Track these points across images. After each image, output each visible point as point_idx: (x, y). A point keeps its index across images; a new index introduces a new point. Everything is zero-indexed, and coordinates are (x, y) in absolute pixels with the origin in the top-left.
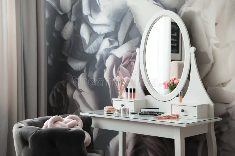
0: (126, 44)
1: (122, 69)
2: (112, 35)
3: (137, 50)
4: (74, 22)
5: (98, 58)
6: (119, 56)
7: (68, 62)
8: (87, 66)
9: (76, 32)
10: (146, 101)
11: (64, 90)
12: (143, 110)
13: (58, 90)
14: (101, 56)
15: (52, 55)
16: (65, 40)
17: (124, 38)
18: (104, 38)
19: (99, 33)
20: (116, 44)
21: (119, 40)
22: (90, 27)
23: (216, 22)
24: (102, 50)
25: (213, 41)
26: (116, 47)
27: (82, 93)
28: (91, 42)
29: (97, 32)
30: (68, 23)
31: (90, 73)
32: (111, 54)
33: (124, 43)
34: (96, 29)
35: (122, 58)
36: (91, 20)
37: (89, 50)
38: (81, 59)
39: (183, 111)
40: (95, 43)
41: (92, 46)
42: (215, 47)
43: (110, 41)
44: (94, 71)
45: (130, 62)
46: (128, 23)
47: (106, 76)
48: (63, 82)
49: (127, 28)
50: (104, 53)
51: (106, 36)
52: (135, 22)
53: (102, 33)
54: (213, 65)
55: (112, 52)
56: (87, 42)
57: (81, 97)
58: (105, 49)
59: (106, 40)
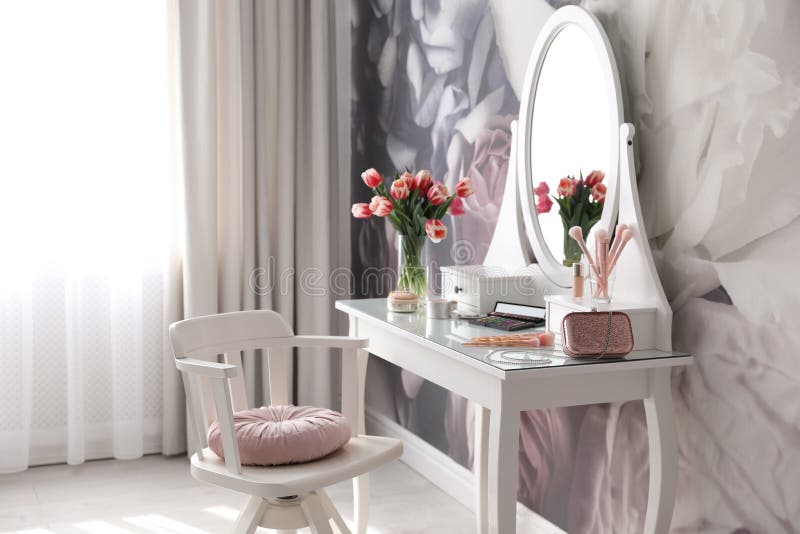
0: (482, 104)
1: (475, 176)
2: (457, 76)
4: (398, 38)
5: (435, 140)
6: (470, 139)
7: (388, 149)
8: (418, 161)
9: (401, 65)
14: (441, 136)
15: (363, 127)
16: (384, 88)
17: (478, 89)
18: (445, 85)
19: (436, 70)
21: (470, 91)
22: (423, 51)
24: (441, 121)
26: (466, 113)
28: (424, 95)
29: (433, 69)
30: (388, 40)
32: (456, 132)
33: (478, 100)
34: (432, 59)
35: (474, 143)
36: (425, 35)
37: (421, 118)
38: (409, 142)
40: (430, 99)
41: (425, 106)
43: (455, 94)
45: (488, 157)
46: (486, 45)
49: (484, 59)
50: (445, 128)
51: (451, 78)
52: (497, 43)
53: (443, 70)
55: (457, 126)
56: (418, 93)
58: (447, 117)
59: (449, 91)
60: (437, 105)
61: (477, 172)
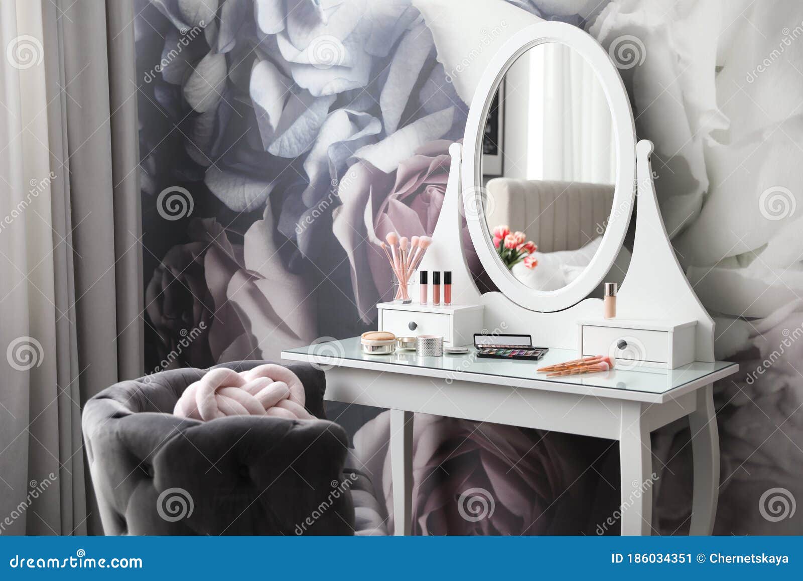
0: (409, 129)
1: (395, 208)
4: (227, 55)
5: (312, 171)
6: (385, 167)
7: (208, 185)
8: (276, 198)
9: (236, 87)
10: (485, 313)
11: (198, 273)
12: (481, 341)
13: (177, 275)
14: (324, 166)
15: (151, 161)
16: (197, 114)
17: (402, 111)
18: (332, 109)
19: (314, 92)
20: (374, 128)
21: (385, 116)
22: (282, 70)
23: (717, 62)
24: (324, 147)
25: (707, 123)
26: (376, 139)
27: (256, 282)
28: (286, 122)
29: (307, 90)
30: (207, 58)
31: (283, 217)
32: (357, 160)
33: (402, 124)
34: (302, 79)
35: (394, 173)
36: (287, 51)
37: (281, 147)
38: (254, 175)
40: (301, 125)
41: (289, 132)
42: (712, 142)
43: (352, 118)
44: (298, 213)
45: (424, 186)
46: (416, 62)
47: (341, 229)
48: (191, 247)
49: (413, 78)
50: (333, 157)
51: (340, 101)
52: (439, 59)
53: (327, 91)
54: (705, 198)
55: (359, 154)
56: (274, 121)
57: (255, 294)
58: (337, 145)
59: (341, 116)
60: (315, 134)
61: (400, 205)
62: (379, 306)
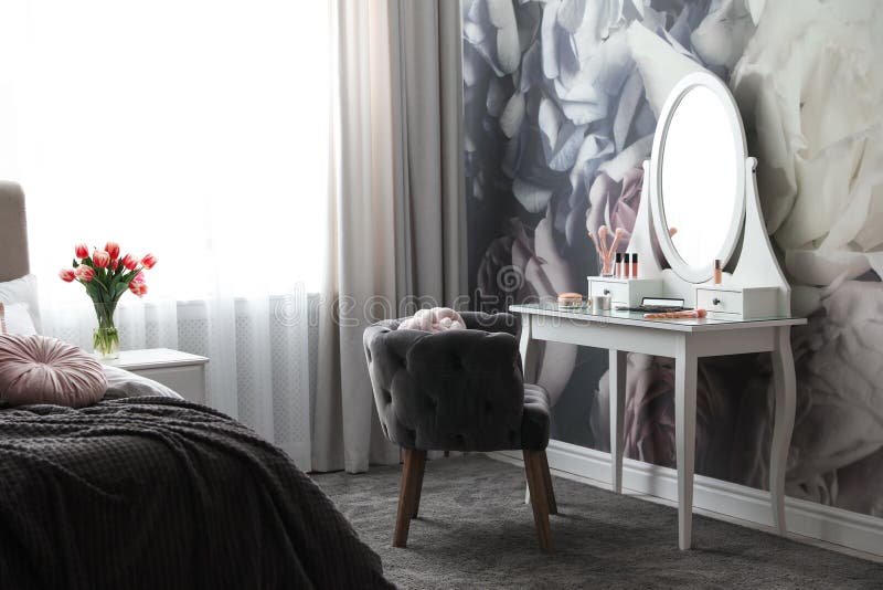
0: (630, 150)
1: (623, 210)
2: (601, 127)
3: (646, 164)
4: (526, 95)
5: (574, 181)
6: (616, 178)
7: (516, 195)
8: (554, 201)
9: (531, 118)
10: (663, 284)
11: (508, 260)
12: (647, 302)
13: (495, 260)
14: (581, 177)
15: (481, 175)
16: (509, 139)
17: (626, 136)
18: (586, 135)
19: (575, 122)
20: (610, 149)
21: (616, 139)
22: (557, 106)
23: (801, 100)
24: (581, 164)
25: (796, 144)
26: (611, 157)
27: (543, 266)
28: (560, 144)
29: (571, 121)
30: (514, 96)
31: (558, 217)
32: (601, 172)
33: (625, 147)
34: (571, 113)
35: (622, 181)
36: (561, 92)
37: (557, 163)
38: (541, 186)
39: (716, 302)
40: (568, 147)
41: (562, 152)
42: (799, 159)
43: (598, 141)
44: (566, 214)
45: (638, 192)
46: (634, 101)
47: (590, 224)
48: (504, 240)
49: (632, 111)
50: (587, 171)
51: (591, 128)
52: (647, 98)
53: (583, 122)
54: (796, 199)
55: (602, 168)
56: (552, 143)
57: (541, 275)
58: (589, 162)
59: (591, 139)
60: (576, 152)
61: (625, 206)
62: (589, 278)
